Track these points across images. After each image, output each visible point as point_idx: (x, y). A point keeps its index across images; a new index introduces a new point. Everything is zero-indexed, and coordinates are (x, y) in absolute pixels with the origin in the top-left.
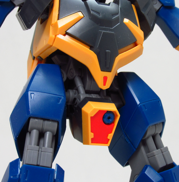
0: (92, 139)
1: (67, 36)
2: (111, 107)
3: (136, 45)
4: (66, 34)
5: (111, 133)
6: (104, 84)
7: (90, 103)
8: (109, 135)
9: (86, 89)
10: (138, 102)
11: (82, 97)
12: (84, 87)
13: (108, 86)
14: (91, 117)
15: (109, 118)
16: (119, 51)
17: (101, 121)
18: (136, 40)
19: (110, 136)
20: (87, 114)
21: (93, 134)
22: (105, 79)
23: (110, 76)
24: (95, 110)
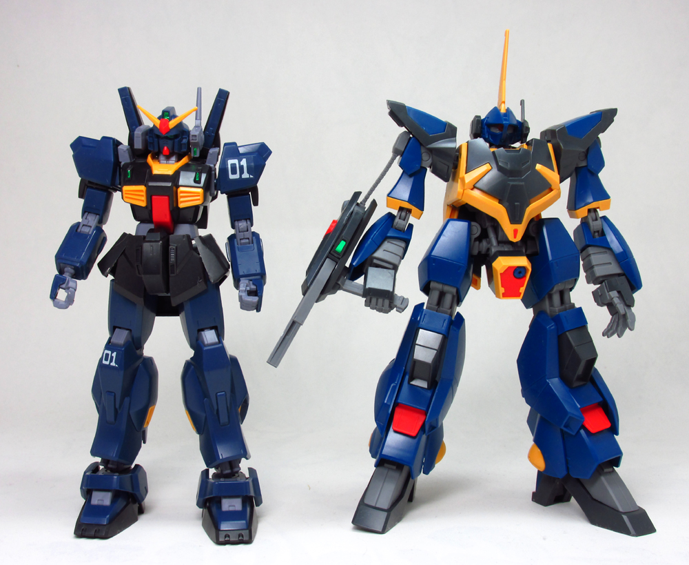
0: (503, 294)
1: (475, 190)
2: (522, 261)
3: (551, 190)
4: (474, 187)
5: (523, 286)
6: (515, 237)
7: (500, 259)
8: (521, 288)
9: (499, 239)
10: (550, 258)
11: (493, 250)
12: (497, 238)
13: (519, 238)
14: (501, 274)
15: (520, 273)
16: (531, 200)
17: (512, 276)
18: (551, 186)
19: (522, 290)
20: (496, 271)
21: (503, 289)
22: (516, 232)
23: (521, 228)
24: (504, 266)
